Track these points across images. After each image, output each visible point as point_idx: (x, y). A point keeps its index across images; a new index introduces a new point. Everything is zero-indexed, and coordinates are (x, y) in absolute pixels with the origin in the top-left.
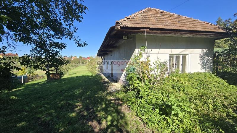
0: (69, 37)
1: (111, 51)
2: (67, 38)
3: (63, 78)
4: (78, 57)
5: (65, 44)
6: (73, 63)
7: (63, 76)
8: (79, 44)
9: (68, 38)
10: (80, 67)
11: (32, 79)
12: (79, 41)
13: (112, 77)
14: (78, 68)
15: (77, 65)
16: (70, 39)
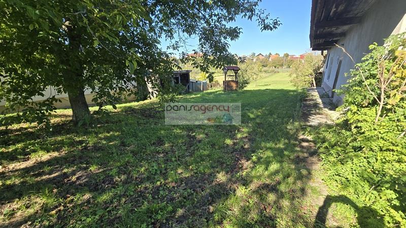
0: (248, 14)
1: (343, 34)
2: (245, 17)
3: (245, 89)
4: (282, 55)
5: (239, 29)
6: (270, 66)
7: (245, 86)
8: (264, 24)
9: (247, 17)
10: (281, 74)
11: (211, 86)
12: (265, 20)
13: (332, 97)
14: (277, 75)
15: (276, 70)
16: (250, 17)
